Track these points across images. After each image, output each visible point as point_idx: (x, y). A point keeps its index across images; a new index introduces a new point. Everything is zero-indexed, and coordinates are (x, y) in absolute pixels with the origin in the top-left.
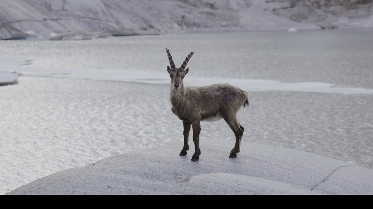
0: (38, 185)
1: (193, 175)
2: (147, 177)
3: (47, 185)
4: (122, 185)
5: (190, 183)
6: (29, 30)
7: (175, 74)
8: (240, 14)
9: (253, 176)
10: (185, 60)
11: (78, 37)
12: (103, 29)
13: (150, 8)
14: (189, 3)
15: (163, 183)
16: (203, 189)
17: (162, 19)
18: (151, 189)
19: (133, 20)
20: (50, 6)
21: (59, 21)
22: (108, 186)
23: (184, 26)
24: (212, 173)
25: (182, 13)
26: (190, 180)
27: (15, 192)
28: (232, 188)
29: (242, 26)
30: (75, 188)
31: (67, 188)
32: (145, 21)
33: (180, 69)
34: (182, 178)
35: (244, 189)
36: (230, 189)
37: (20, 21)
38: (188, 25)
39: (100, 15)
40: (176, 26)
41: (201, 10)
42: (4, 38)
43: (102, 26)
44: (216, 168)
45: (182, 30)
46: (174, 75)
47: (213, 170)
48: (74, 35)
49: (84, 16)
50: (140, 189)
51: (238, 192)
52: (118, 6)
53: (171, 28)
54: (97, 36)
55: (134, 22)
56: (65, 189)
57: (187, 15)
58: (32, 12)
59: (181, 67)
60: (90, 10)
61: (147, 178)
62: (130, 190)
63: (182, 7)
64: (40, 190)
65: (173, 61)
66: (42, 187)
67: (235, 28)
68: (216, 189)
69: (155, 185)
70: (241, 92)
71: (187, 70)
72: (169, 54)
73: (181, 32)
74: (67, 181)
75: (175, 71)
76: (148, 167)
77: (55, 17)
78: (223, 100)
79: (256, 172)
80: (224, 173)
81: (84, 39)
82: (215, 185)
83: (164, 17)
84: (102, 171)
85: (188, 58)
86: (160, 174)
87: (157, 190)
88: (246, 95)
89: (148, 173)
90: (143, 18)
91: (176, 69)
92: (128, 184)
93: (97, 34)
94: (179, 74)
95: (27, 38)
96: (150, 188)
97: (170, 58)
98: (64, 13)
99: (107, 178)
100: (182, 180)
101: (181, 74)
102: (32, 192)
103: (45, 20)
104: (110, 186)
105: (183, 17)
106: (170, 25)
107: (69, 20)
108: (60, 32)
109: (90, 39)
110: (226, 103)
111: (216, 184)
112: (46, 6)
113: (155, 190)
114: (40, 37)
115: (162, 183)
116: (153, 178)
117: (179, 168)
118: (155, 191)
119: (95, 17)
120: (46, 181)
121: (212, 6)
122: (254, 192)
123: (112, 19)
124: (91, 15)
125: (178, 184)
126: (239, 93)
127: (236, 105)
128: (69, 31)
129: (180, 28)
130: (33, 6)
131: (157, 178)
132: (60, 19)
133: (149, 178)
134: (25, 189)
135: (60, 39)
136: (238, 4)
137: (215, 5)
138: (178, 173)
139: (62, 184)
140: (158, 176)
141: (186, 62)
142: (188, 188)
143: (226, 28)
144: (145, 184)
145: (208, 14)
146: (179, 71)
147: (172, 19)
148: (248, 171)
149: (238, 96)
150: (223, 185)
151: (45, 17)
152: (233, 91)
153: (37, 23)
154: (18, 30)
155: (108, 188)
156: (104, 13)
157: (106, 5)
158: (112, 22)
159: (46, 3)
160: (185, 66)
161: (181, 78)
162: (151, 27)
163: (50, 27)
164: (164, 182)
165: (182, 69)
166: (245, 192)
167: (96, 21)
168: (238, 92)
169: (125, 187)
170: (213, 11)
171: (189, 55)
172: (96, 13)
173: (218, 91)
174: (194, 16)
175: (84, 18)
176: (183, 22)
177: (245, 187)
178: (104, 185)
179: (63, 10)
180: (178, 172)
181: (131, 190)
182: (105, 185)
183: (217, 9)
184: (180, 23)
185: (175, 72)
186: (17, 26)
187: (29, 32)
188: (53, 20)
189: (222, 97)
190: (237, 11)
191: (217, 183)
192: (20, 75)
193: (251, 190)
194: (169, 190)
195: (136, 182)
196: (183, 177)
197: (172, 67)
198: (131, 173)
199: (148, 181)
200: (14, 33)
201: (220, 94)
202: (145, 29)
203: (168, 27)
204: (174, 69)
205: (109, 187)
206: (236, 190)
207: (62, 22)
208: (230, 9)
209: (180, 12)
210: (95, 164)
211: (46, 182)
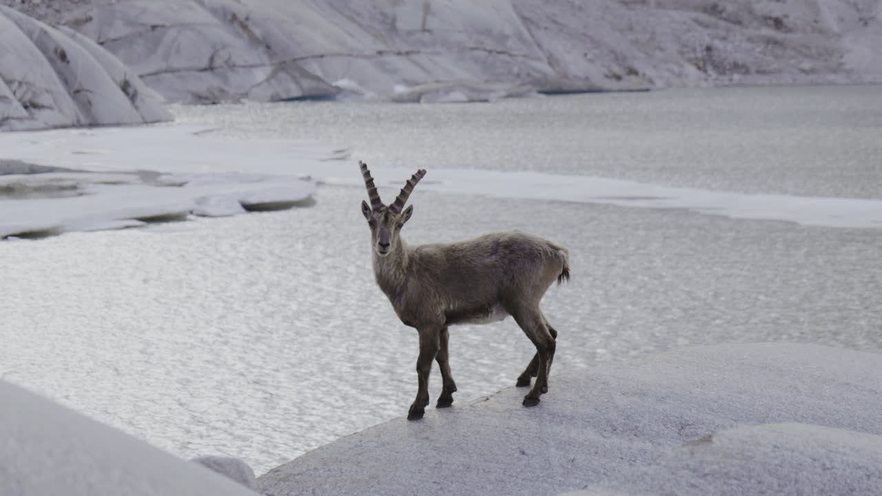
0: (356, 446)
1: (724, 428)
2: (615, 430)
3: (376, 447)
4: (553, 450)
5: (714, 446)
6: (342, 78)
7: (380, 218)
8: (846, 42)
9: (866, 430)
10: (405, 187)
11: (458, 95)
12: (518, 76)
13: (631, 28)
14: (724, 15)
15: (650, 444)
16: (744, 462)
17: (659, 54)
18: (622, 459)
19: (590, 56)
20: (394, 20)
21: (414, 57)
22: (521, 452)
23: (710, 71)
24: (769, 423)
25: (707, 40)
26: (714, 439)
27: (301, 463)
28: (815, 460)
29: (849, 72)
30: (444, 453)
31: (424, 454)
32: (618, 58)
33: (392, 206)
34: (697, 435)
35: (842, 463)
36: (809, 460)
37: (322, 56)
38: (720, 68)
39: (510, 43)
40: (691, 70)
41: (751, 32)
42: (284, 96)
43: (516, 70)
44: (779, 412)
45: (706, 80)
46: (377, 220)
47: (771, 415)
48: (448, 91)
49: (472, 45)
50: (596, 458)
51: (828, 469)
52: (555, 22)
53: (679, 75)
54: (504, 93)
55: (591, 61)
56: (419, 456)
57: (717, 43)
58: (352, 35)
59: (395, 203)
60: (488, 32)
61: (615, 432)
62: (573, 461)
63: (707, 26)
64: (360, 458)
65: (376, 189)
66: (365, 452)
67: (831, 77)
68: (777, 462)
69: (632, 450)
70: (551, 250)
71: (409, 211)
72: (367, 174)
73: (704, 84)
74: (423, 439)
75: (381, 212)
76: (617, 407)
77: (405, 48)
78: (505, 273)
79: (873, 421)
80: (796, 423)
81: (472, 101)
82: (774, 452)
83: (661, 49)
84: (507, 415)
85: (412, 182)
86: (645, 424)
87: (637, 461)
88: (563, 256)
89: (617, 421)
90: (613, 52)
91: (383, 206)
92: (568, 447)
93: (502, 88)
94: (389, 217)
95: (339, 97)
96: (620, 456)
97: (370, 182)
98: (427, 37)
99: (519, 433)
100: (696, 439)
101: (394, 218)
102: (341, 462)
103: (380, 53)
104: (526, 451)
105: (709, 49)
106: (676, 69)
107: (438, 54)
108: (415, 83)
109: (486, 101)
110: (512, 280)
111: (776, 449)
112: (383, 22)
113: (633, 463)
114: (369, 94)
115: (648, 446)
116: (629, 432)
117: (690, 410)
118: (631, 464)
119: (500, 49)
120: (376, 437)
121: (778, 23)
122: (867, 469)
123: (540, 54)
124: (490, 44)
125: (685, 450)
126: (546, 253)
127: (538, 280)
128: (437, 82)
129: (702, 75)
130: (353, 20)
131: (638, 434)
132: (418, 52)
133: (617, 434)
134: (325, 456)
135: (416, 99)
136: (842, 20)
137: (785, 21)
138: (688, 421)
139: (412, 445)
140: (639, 429)
141: (407, 192)
142: (709, 458)
143: (812, 77)
144: (609, 448)
145: (770, 41)
146: (390, 211)
147: (682, 53)
148: (855, 419)
149: (544, 261)
150: (793, 451)
151: (382, 47)
152: (530, 249)
153: (362, 62)
154: (318, 79)
155: (521, 456)
156: (521, 38)
157: (525, 19)
158: (539, 59)
159: (383, 14)
160: (403, 200)
161: (396, 229)
162: (633, 72)
163: (394, 71)
164: (653, 443)
165: (397, 208)
166: (844, 470)
167: (502, 57)
168: (544, 251)
169: (562, 453)
170: (779, 35)
171: (413, 177)
172: (503, 38)
173: (492, 254)
174: (735, 46)
175: (473, 49)
176: (709, 61)
177: (845, 458)
178: (511, 448)
179: (424, 30)
180: (687, 418)
181: (576, 462)
182: (514, 447)
183: (790, 31)
184: (701, 64)
185: (380, 215)
186: (314, 68)
187: (343, 83)
188: (399, 54)
189: (503, 268)
190: (839, 36)
191: (778, 448)
192: (319, 184)
193: (860, 464)
194: (663, 463)
195: (587, 443)
196: (699, 431)
197: (373, 202)
198: (576, 421)
199: (615, 440)
200: (307, 84)
201: (496, 261)
202: (619, 78)
203: (672, 72)
204: (378, 206)
205: (523, 453)
206: (824, 465)
207: (422, 59)
208: (821, 32)
209: (703, 37)
210: (492, 399)
211: (376, 439)
